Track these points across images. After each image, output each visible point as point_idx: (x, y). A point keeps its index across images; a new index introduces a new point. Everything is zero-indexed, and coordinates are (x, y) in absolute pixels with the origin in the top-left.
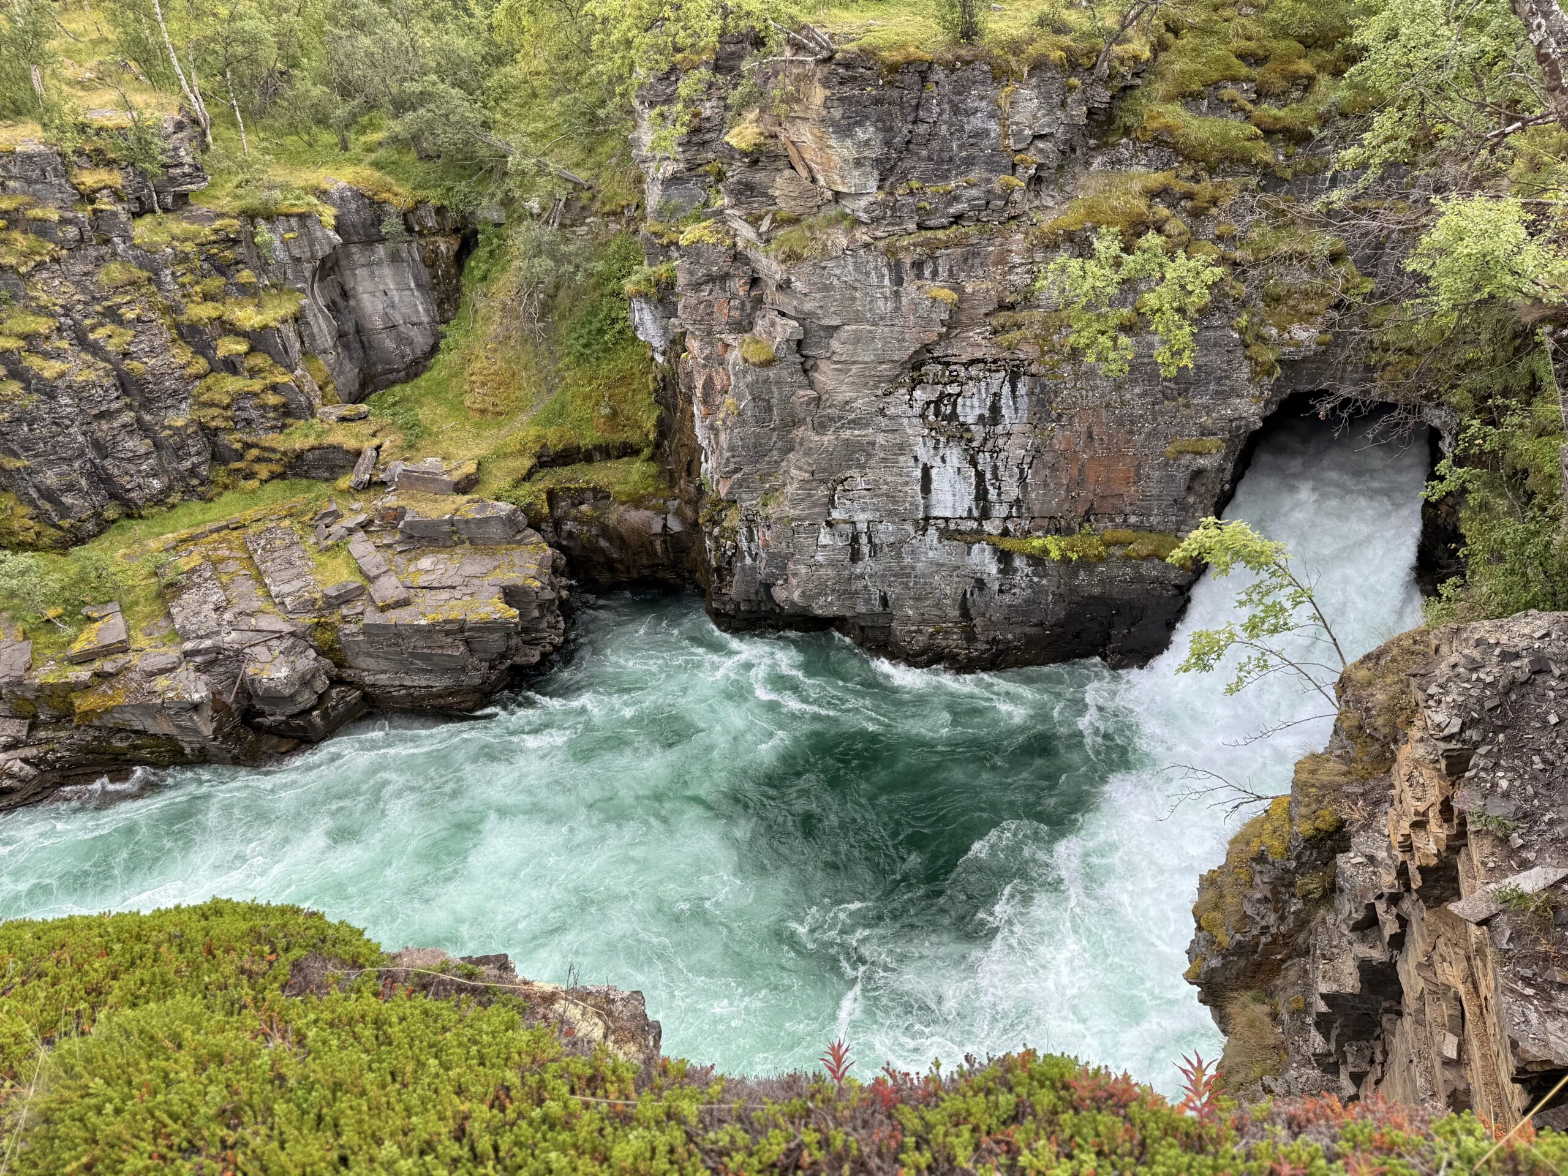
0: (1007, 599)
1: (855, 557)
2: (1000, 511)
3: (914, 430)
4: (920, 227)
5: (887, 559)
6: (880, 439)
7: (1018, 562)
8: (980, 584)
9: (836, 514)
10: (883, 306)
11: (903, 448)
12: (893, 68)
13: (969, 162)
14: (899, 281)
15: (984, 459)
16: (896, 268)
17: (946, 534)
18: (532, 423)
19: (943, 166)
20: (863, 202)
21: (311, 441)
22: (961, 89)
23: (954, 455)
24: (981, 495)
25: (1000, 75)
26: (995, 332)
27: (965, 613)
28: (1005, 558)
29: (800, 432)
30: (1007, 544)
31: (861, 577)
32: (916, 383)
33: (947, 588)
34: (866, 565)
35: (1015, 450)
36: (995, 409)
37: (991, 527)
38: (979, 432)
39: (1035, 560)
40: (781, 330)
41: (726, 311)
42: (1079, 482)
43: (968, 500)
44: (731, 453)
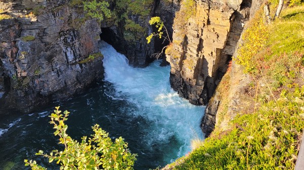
0: (83, 73)
1: (59, 76)
2: (78, 57)
3: (62, 46)
4: (55, 7)
5: (64, 74)
6: (57, 49)
7: (83, 65)
8: (78, 72)
10: (53, 22)
11: (61, 50)
15: (73, 48)
16: (54, 15)
17: (72, 65)
23: (69, 49)
24: (74, 55)
26: (69, 24)
27: (77, 80)
28: (81, 65)
29: (42, 53)
30: (82, 62)
31: (60, 79)
33: (73, 75)
34: (61, 76)
35: (77, 45)
36: (72, 38)
37: (77, 61)
38: (71, 43)
39: (85, 64)
40: (34, 33)
41: (13, 34)
42: (86, 48)
43: (73, 57)
44: (28, 63)
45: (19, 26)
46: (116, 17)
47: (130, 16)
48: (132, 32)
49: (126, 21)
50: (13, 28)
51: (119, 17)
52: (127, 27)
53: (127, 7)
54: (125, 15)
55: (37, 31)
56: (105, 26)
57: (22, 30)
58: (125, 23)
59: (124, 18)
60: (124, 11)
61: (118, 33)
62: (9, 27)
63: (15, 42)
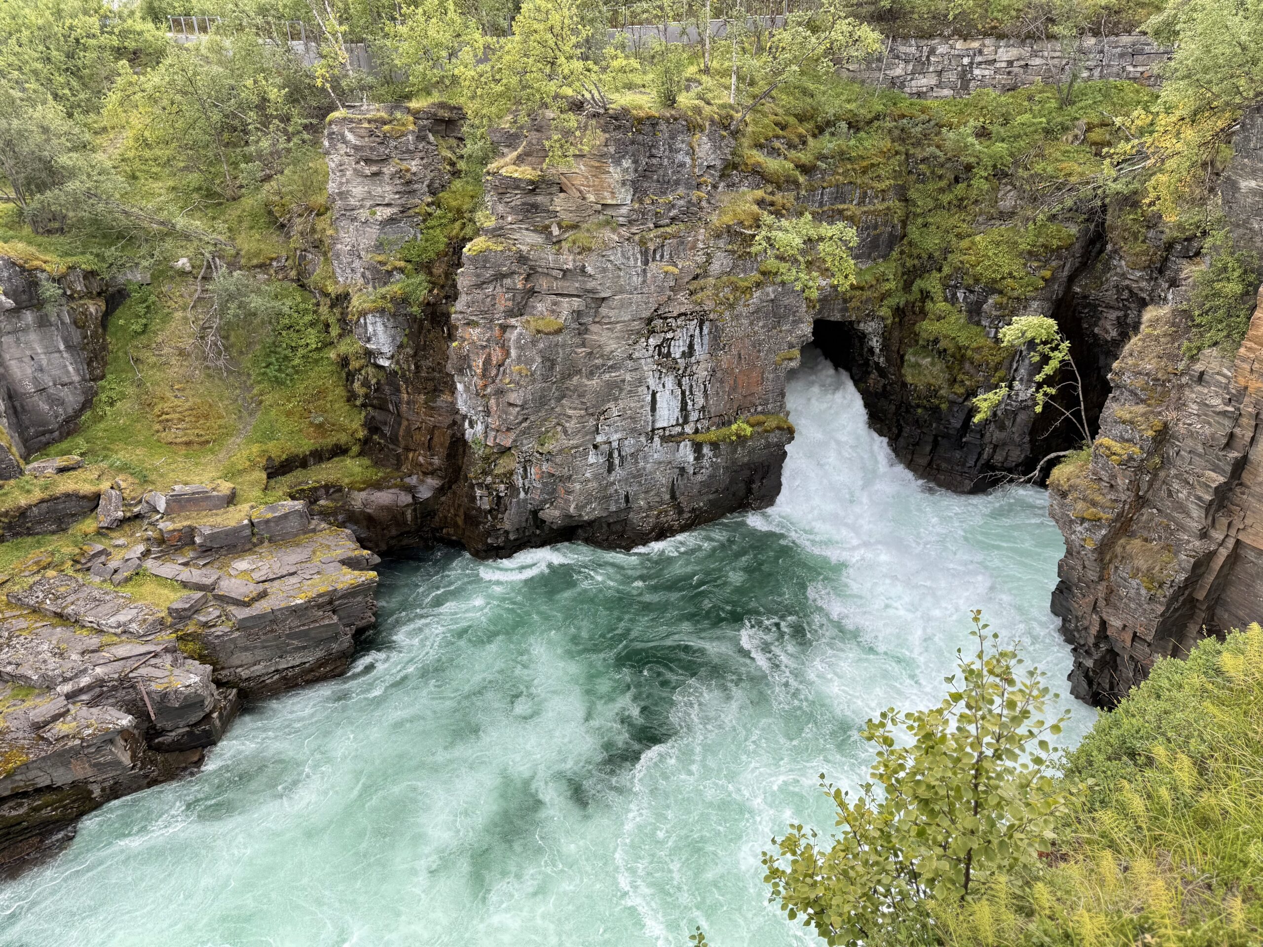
0: (699, 478)
1: (610, 469)
2: (694, 416)
3: (648, 367)
4: (657, 226)
5: (629, 466)
6: (628, 377)
7: (706, 450)
8: (682, 470)
9: (599, 439)
10: (637, 280)
11: (641, 381)
12: (640, 121)
13: (677, 183)
14: (646, 263)
15: (685, 381)
16: (645, 253)
17: (664, 439)
19: (665, 185)
20: (624, 210)
22: (673, 137)
23: (670, 381)
24: (684, 407)
25: (692, 127)
26: (691, 294)
27: (673, 497)
28: (697, 448)
29: (575, 380)
30: (699, 438)
31: (613, 483)
32: (652, 332)
33: (662, 479)
34: (619, 473)
35: (702, 373)
36: (691, 346)
37: (689, 429)
38: (682, 362)
39: (715, 445)
40: (567, 306)
41: (503, 302)
42: (734, 389)
43: (677, 412)
44: (523, 407)
45: (528, 278)
46: (892, 285)
47: (950, 287)
48: (942, 353)
49: (929, 305)
50: (508, 282)
51: (907, 287)
52: (928, 328)
53: (947, 251)
54: (932, 283)
55: (577, 303)
56: (837, 317)
57: (532, 292)
58: (923, 314)
59: (926, 296)
60: (932, 264)
61: (885, 347)
62: (500, 277)
63: (504, 328)
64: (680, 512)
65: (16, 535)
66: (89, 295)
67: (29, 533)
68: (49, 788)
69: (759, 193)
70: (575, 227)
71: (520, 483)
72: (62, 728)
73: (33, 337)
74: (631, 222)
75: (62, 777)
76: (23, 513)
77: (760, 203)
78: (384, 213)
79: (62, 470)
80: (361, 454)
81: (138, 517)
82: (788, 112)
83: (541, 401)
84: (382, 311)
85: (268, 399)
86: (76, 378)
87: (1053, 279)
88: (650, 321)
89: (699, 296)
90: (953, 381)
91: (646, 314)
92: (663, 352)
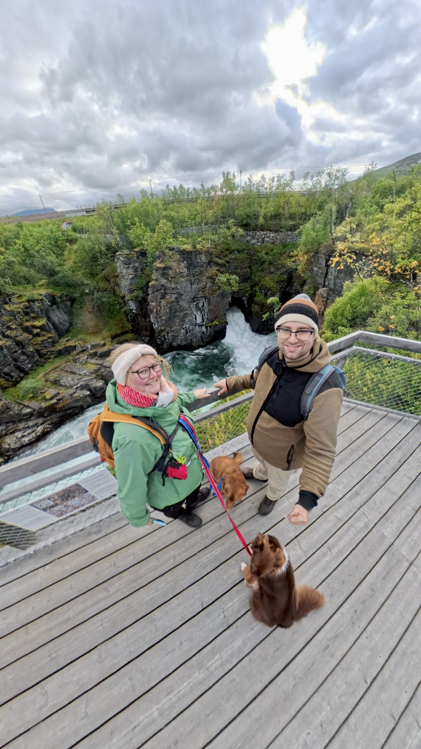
0: (207, 334)
1: (187, 333)
2: (205, 320)
3: (194, 309)
4: (193, 277)
5: (191, 332)
6: (189, 312)
7: (208, 328)
8: (203, 333)
9: (184, 327)
10: (190, 290)
11: (192, 313)
12: (188, 252)
13: (198, 266)
14: (191, 285)
15: (203, 312)
16: (191, 283)
17: (199, 326)
18: (107, 332)
19: (195, 267)
20: (185, 273)
21: (63, 347)
22: (196, 256)
23: (199, 312)
24: (203, 318)
25: (200, 253)
26: (203, 292)
27: (202, 339)
28: (206, 327)
29: (177, 313)
30: (207, 325)
31: (188, 337)
32: (194, 301)
33: (199, 335)
34: (189, 334)
35: (206, 310)
36: (203, 304)
37: (204, 323)
38: (202, 308)
39: (210, 327)
40: (174, 296)
41: (159, 296)
42: (214, 314)
43: (201, 320)
44: (166, 320)
45: (164, 290)
46: (248, 289)
47: (261, 289)
48: (259, 304)
49: (256, 294)
50: (160, 291)
51: (252, 289)
52: (256, 299)
53: (260, 281)
54: (257, 288)
55: (176, 295)
56: (237, 296)
57: (166, 293)
58: (255, 296)
59: (256, 291)
60: (256, 284)
61: (248, 302)
62: (158, 290)
63: (160, 302)
64: (203, 342)
65: (60, 355)
66: (68, 301)
67: (62, 355)
68: (76, 407)
69: (217, 268)
70: (174, 278)
71: (167, 337)
72: (76, 395)
73: (56, 311)
74: (187, 276)
75: (78, 404)
76: (60, 351)
77: (217, 270)
78: (131, 276)
79: (67, 341)
80: (131, 333)
81: (85, 350)
82: (223, 249)
83: (170, 318)
84: (132, 300)
85: (110, 321)
86: (67, 320)
87: (282, 287)
88: (193, 299)
89: (204, 293)
90: (261, 311)
91: (192, 297)
92: (197, 306)
